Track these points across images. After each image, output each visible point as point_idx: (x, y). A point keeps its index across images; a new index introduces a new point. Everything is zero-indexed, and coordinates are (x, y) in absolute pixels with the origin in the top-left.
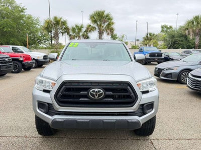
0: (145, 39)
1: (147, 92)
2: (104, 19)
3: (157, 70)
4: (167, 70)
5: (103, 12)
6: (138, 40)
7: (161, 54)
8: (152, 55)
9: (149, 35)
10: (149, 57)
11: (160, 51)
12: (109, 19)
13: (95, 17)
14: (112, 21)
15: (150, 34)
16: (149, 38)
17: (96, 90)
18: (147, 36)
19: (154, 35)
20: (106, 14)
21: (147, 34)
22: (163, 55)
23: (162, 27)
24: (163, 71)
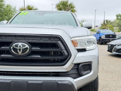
0: (103, 25)
1: (84, 50)
2: (68, 7)
3: (110, 46)
4: (118, 45)
5: (67, 2)
6: (97, 26)
7: (115, 35)
8: (108, 36)
9: (105, 22)
10: (105, 38)
11: (115, 33)
12: (72, 7)
13: (60, 5)
14: (75, 9)
15: (107, 21)
16: (106, 24)
17: (20, 44)
18: (104, 23)
19: (110, 21)
20: (69, 3)
21: (104, 21)
22: (117, 36)
23: (117, 16)
24: (115, 47)
